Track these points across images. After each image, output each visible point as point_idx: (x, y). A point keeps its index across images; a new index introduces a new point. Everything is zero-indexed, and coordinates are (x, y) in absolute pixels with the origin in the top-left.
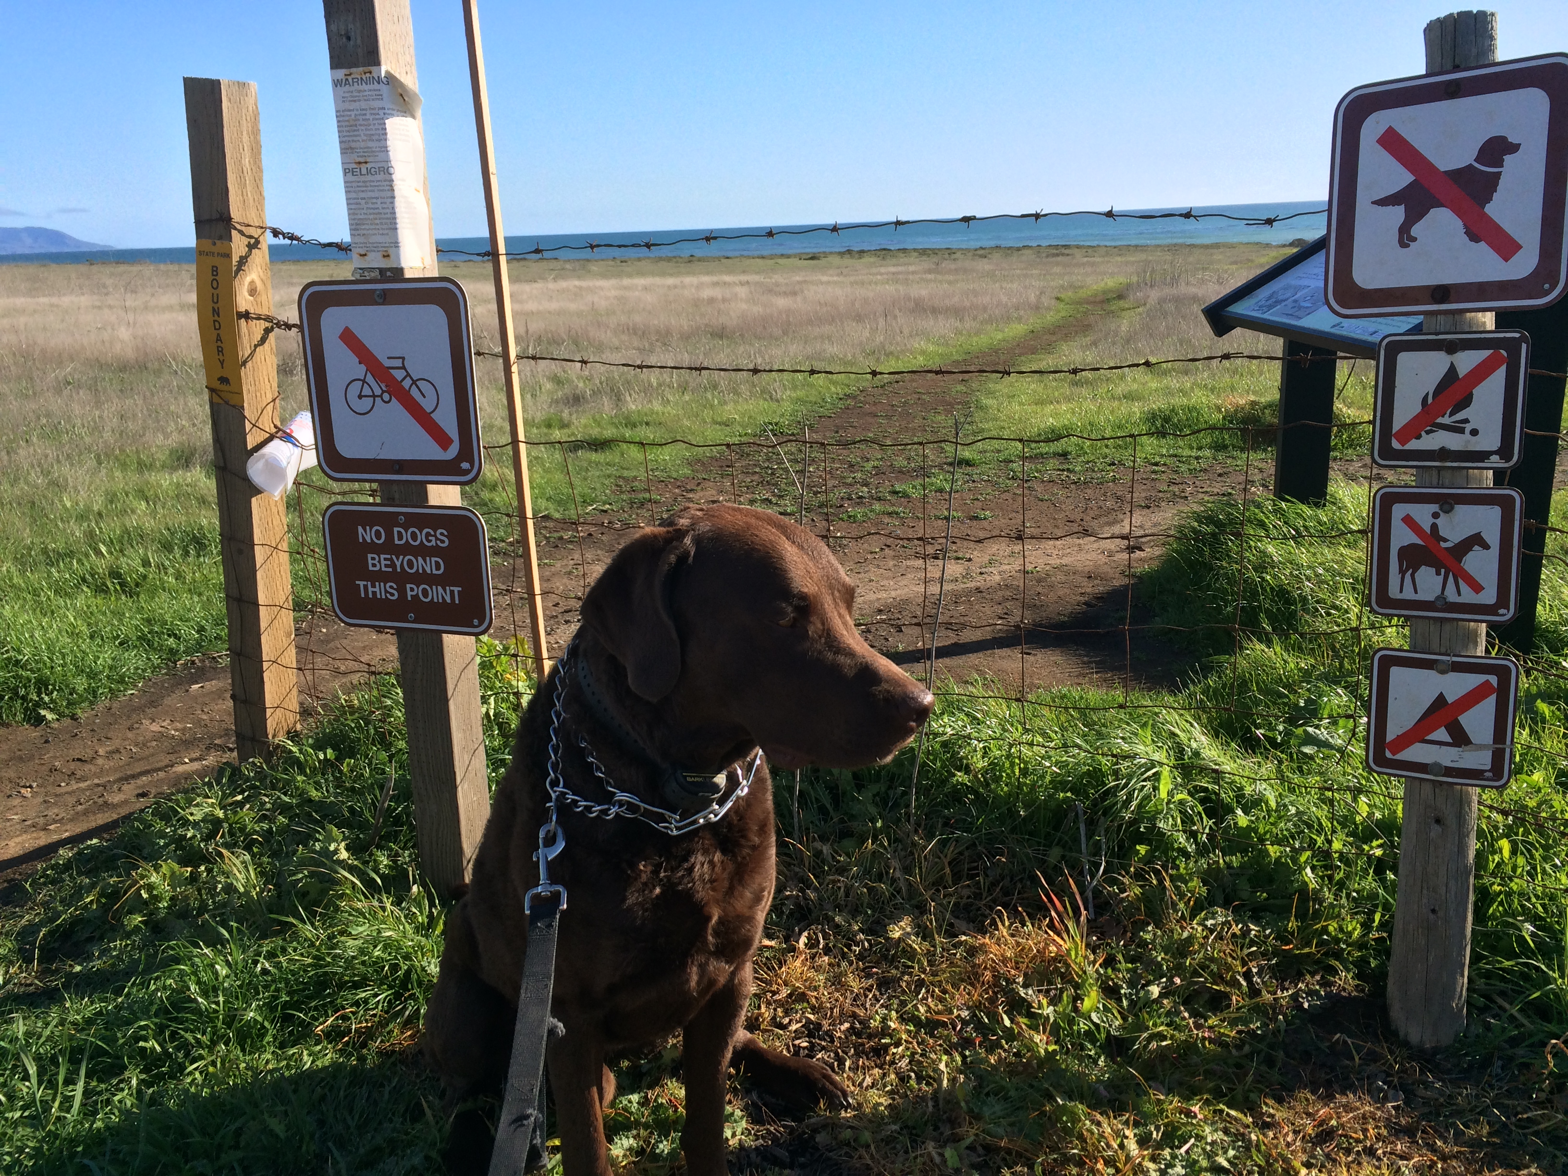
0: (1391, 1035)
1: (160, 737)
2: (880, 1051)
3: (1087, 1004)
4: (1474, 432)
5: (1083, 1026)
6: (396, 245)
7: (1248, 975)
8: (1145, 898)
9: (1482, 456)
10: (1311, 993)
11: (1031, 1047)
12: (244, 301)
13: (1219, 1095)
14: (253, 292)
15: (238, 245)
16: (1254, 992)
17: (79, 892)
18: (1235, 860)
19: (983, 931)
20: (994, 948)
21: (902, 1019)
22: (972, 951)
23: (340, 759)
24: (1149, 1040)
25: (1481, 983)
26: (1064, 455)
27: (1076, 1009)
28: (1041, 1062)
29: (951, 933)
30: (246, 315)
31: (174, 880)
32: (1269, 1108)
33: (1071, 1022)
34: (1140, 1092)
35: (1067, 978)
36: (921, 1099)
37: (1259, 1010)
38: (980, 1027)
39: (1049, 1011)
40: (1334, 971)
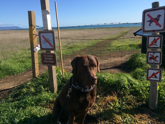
0: (149, 108)
1: (26, 77)
2: (95, 108)
3: (117, 104)
4: (157, 45)
5: (116, 106)
6: (48, 27)
7: (134, 102)
8: (123, 94)
9: (158, 48)
10: (140, 104)
11: (111, 108)
12: (34, 33)
13: (130, 114)
14: (34, 32)
15: (33, 27)
16: (134, 103)
17: (17, 91)
18: (133, 90)
19: (106, 97)
20: (107, 98)
21: (98, 105)
22: (105, 99)
23: (43, 79)
24: (123, 108)
25: (159, 103)
26: (120, 49)
27: (116, 105)
28: (111, 110)
29: (103, 97)
30: (34, 34)
31: (26, 90)
32: (135, 115)
33: (115, 106)
34: (121, 113)
35: (115, 102)
36: (99, 113)
37: (135, 105)
38: (106, 106)
39: (113, 105)
40: (143, 102)
